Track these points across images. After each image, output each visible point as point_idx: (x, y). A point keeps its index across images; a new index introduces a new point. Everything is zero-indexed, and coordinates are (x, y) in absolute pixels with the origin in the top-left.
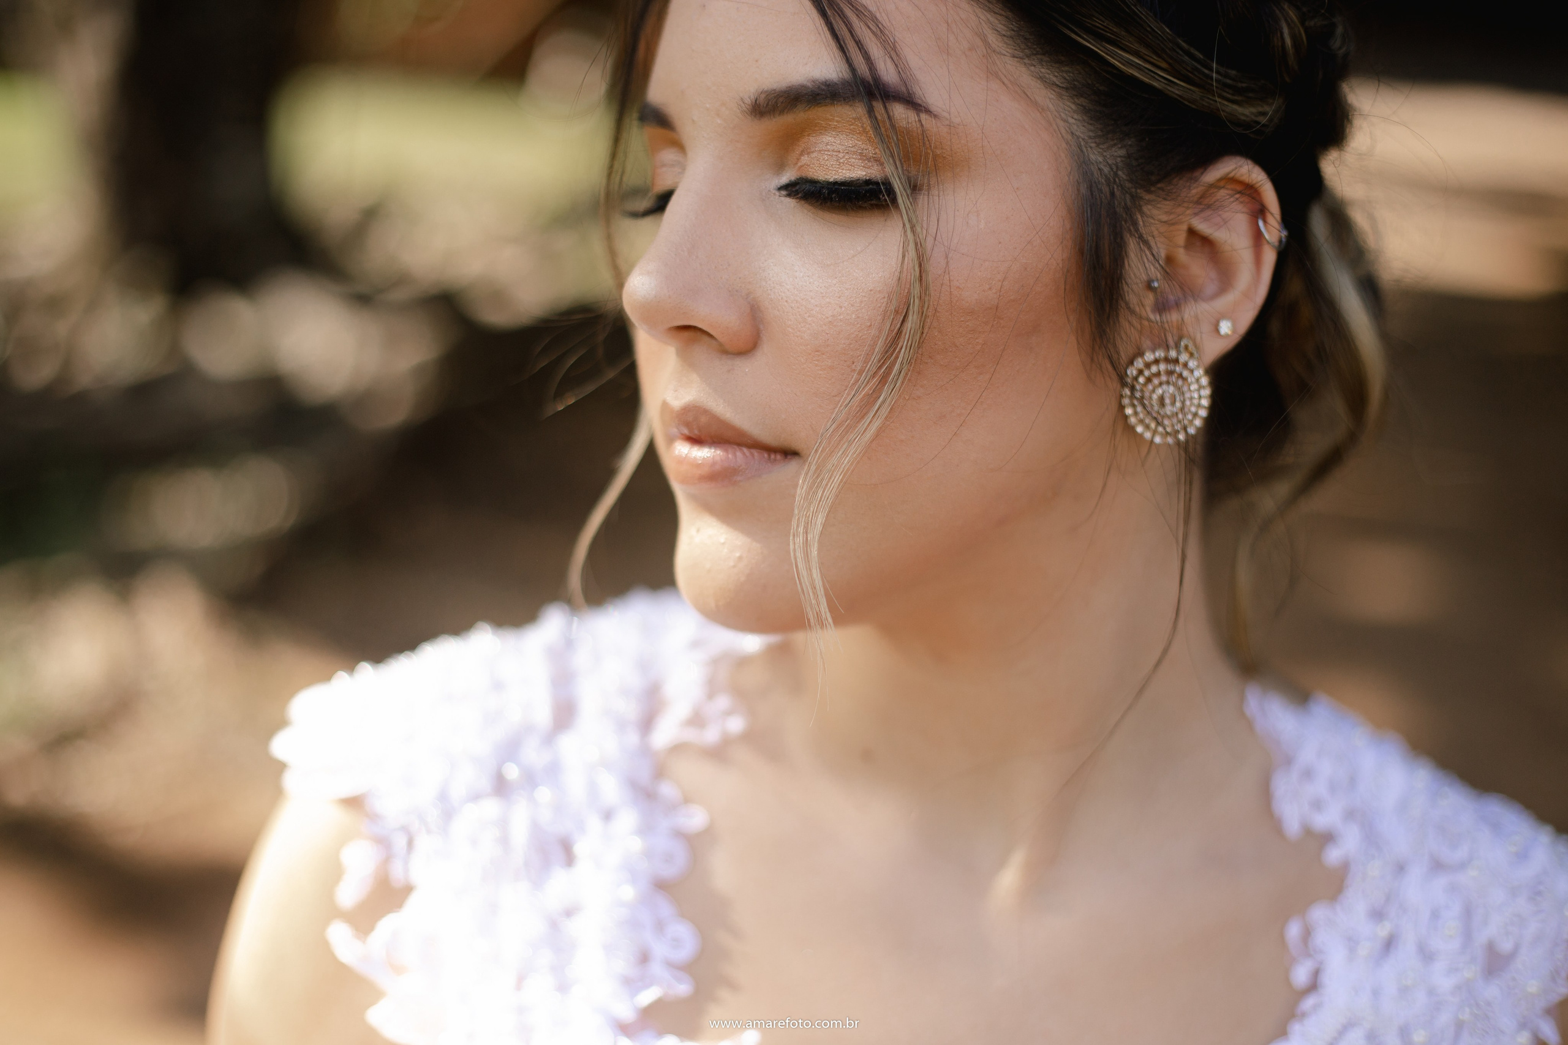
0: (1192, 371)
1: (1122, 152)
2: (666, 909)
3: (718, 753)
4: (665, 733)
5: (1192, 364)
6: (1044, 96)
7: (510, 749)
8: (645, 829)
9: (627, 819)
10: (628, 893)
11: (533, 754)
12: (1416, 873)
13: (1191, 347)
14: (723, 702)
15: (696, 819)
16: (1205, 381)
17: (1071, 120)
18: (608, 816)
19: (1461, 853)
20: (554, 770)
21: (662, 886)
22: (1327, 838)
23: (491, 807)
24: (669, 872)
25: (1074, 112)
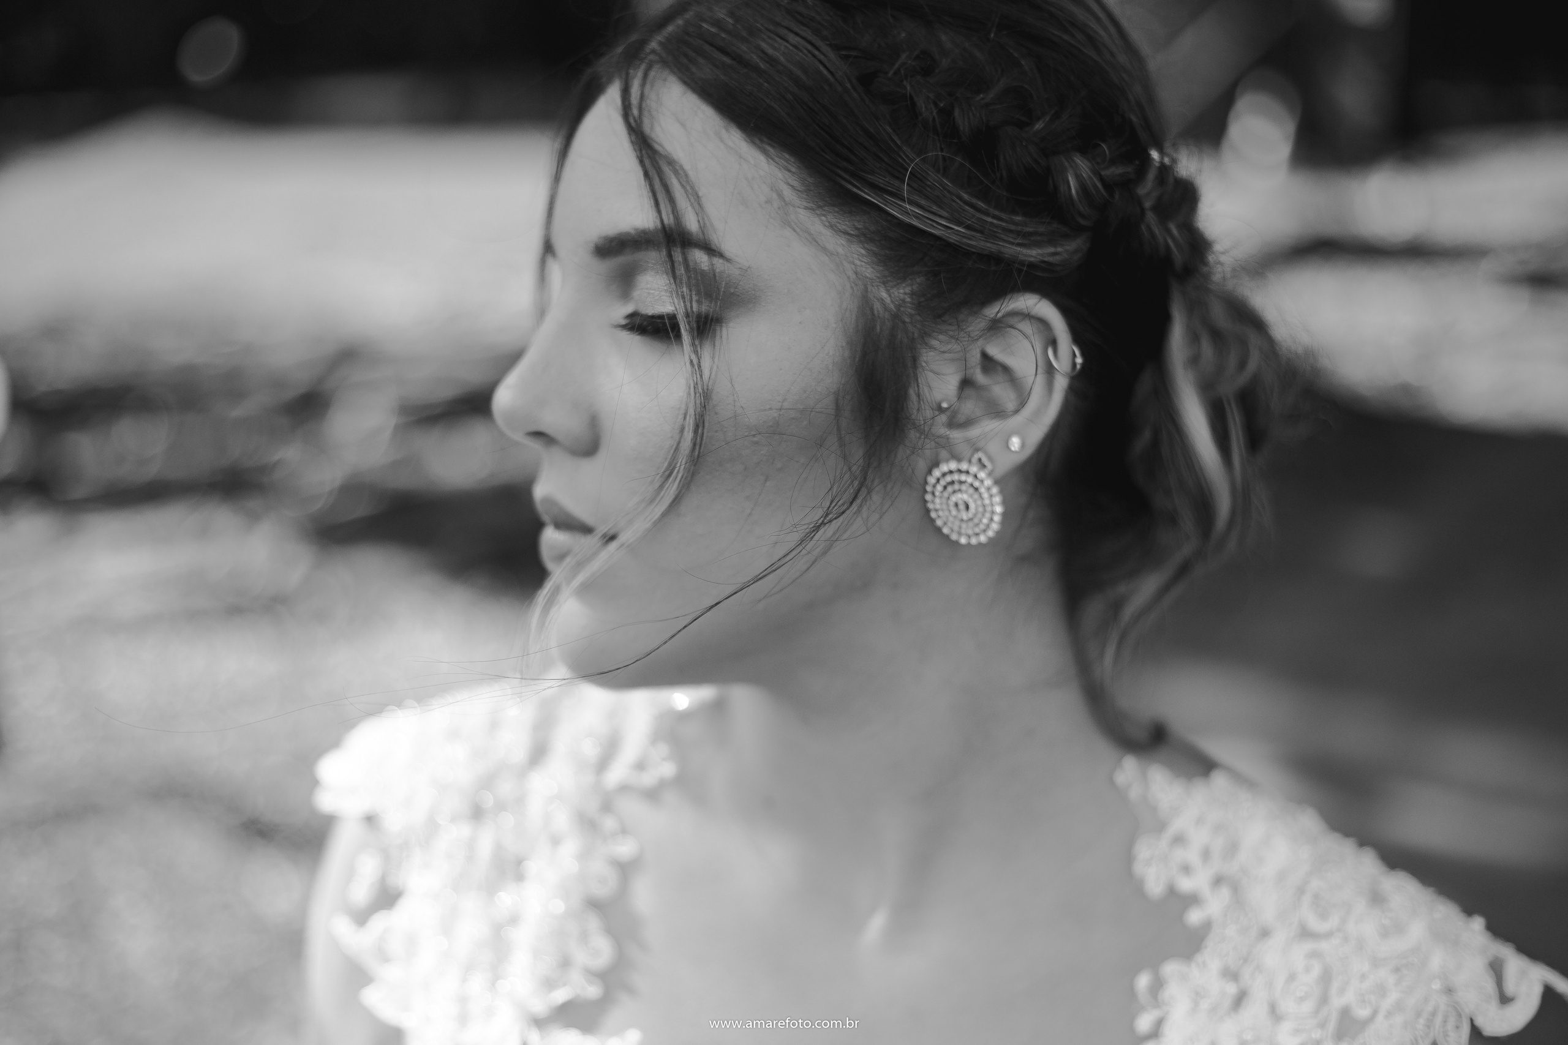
0: (982, 481)
1: (908, 290)
2: (593, 923)
3: (652, 795)
4: (617, 774)
5: (982, 475)
6: (835, 243)
7: (487, 782)
8: (584, 856)
9: (570, 848)
10: (559, 906)
11: (506, 788)
12: (1280, 937)
13: (985, 460)
14: (663, 749)
15: (625, 849)
16: (995, 490)
17: (858, 262)
18: (556, 841)
19: (1333, 922)
20: (520, 801)
21: (595, 905)
22: (1192, 900)
23: (463, 830)
24: (602, 891)
25: (863, 255)
